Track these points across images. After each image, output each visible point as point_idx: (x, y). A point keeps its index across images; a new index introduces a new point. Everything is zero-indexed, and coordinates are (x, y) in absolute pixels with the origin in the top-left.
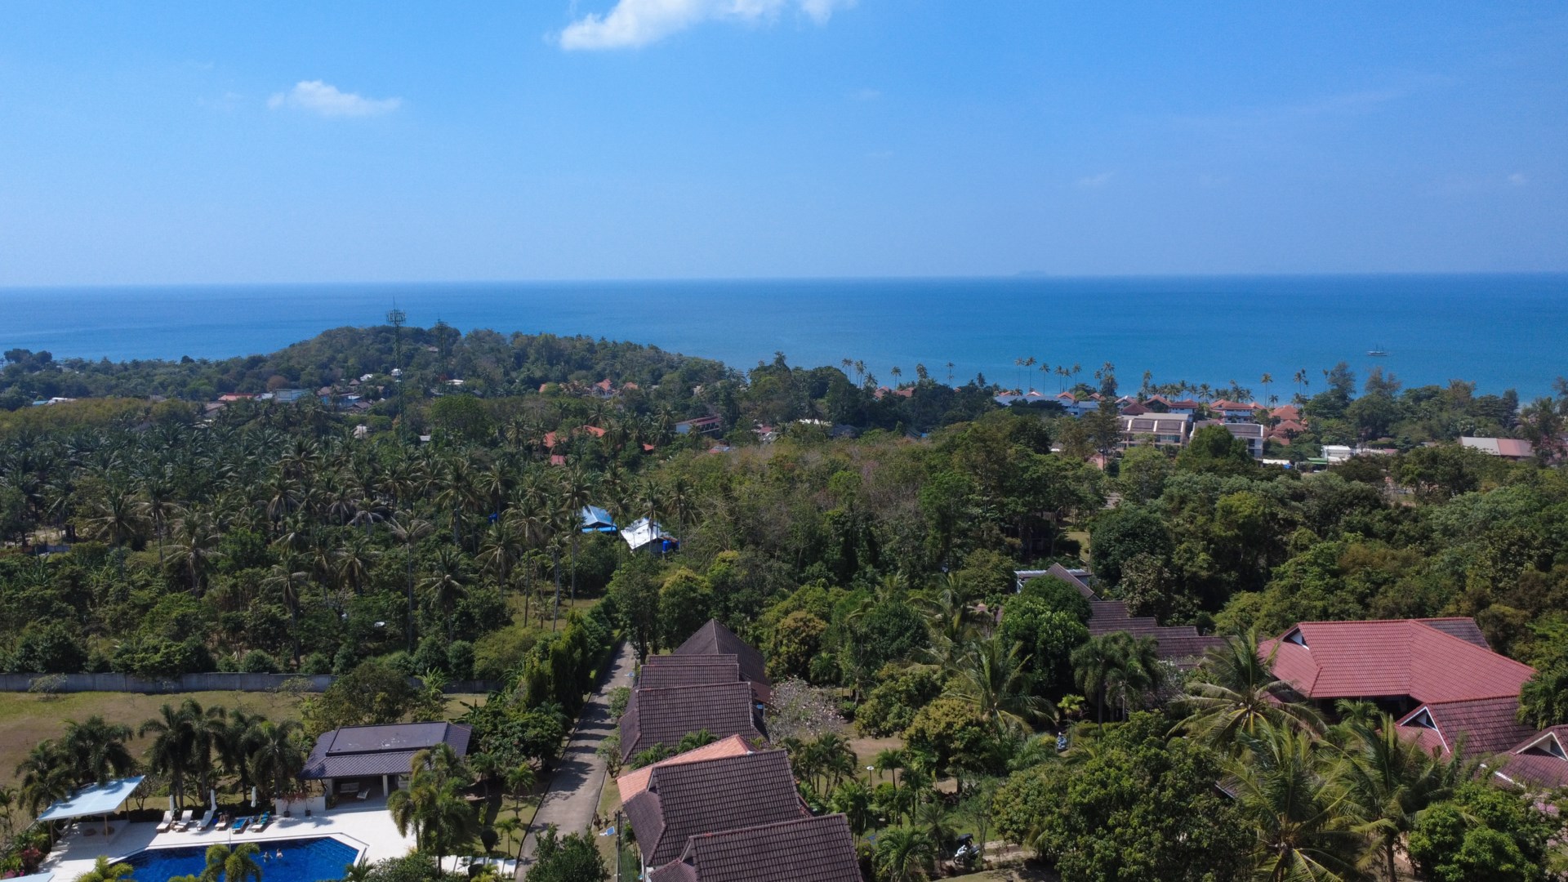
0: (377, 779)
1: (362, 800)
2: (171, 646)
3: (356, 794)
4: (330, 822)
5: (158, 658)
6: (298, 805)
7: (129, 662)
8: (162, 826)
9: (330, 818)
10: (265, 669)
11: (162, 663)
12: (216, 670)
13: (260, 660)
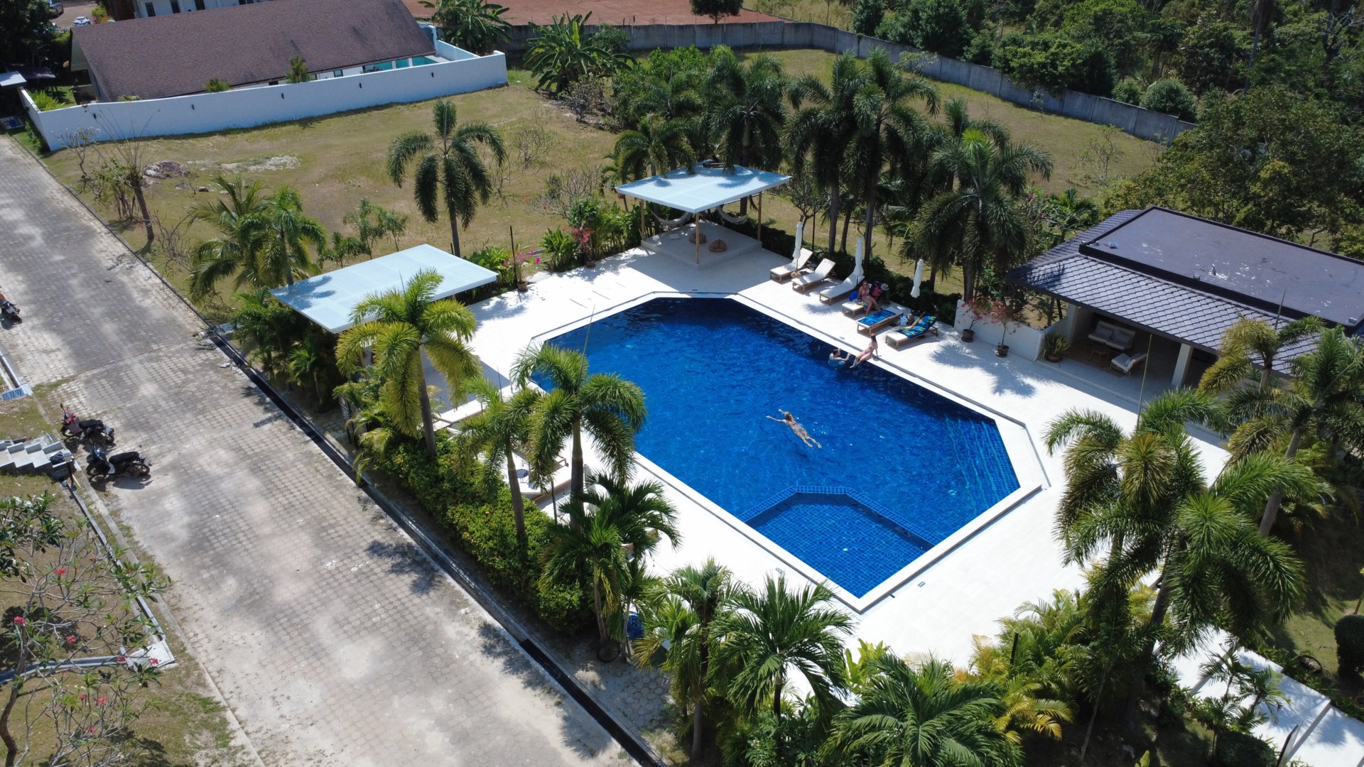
0: (1168, 345)
1: (1120, 372)
2: (1065, 46)
3: (1115, 353)
4: (1026, 391)
5: (1039, 57)
6: (992, 328)
7: (1009, 57)
8: (781, 271)
9: (1029, 381)
10: (1174, 111)
11: (1043, 65)
12: (1110, 96)
13: (1173, 93)
